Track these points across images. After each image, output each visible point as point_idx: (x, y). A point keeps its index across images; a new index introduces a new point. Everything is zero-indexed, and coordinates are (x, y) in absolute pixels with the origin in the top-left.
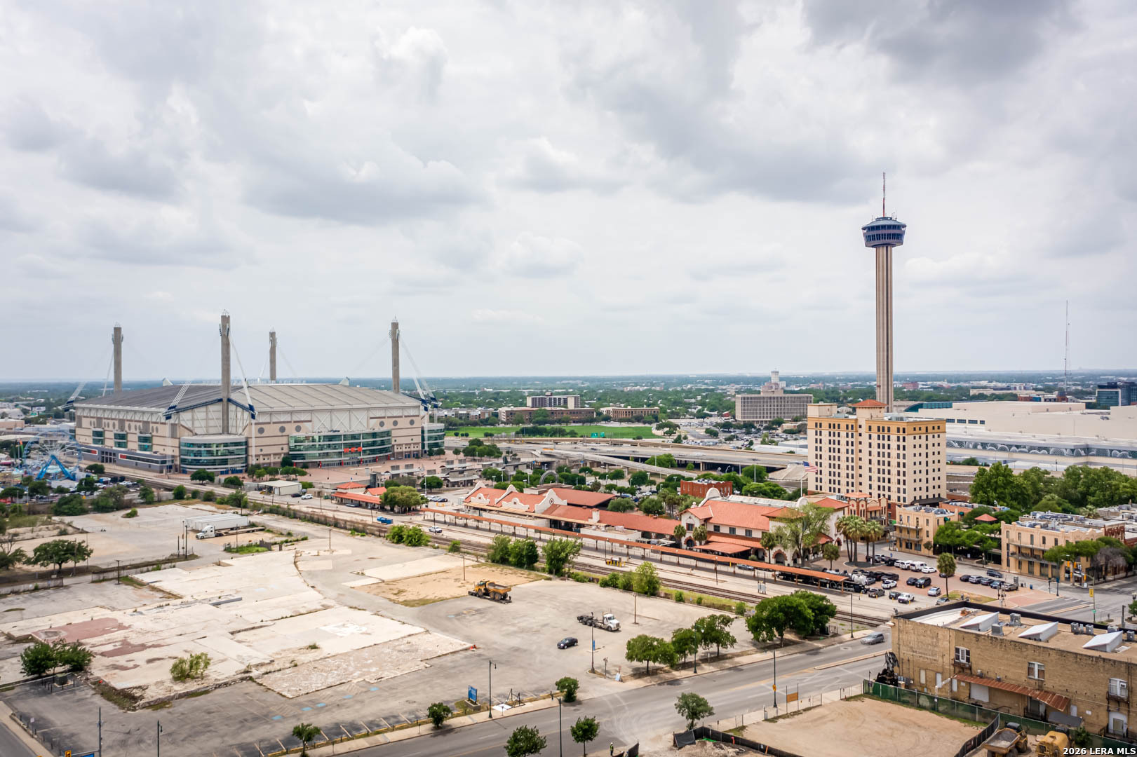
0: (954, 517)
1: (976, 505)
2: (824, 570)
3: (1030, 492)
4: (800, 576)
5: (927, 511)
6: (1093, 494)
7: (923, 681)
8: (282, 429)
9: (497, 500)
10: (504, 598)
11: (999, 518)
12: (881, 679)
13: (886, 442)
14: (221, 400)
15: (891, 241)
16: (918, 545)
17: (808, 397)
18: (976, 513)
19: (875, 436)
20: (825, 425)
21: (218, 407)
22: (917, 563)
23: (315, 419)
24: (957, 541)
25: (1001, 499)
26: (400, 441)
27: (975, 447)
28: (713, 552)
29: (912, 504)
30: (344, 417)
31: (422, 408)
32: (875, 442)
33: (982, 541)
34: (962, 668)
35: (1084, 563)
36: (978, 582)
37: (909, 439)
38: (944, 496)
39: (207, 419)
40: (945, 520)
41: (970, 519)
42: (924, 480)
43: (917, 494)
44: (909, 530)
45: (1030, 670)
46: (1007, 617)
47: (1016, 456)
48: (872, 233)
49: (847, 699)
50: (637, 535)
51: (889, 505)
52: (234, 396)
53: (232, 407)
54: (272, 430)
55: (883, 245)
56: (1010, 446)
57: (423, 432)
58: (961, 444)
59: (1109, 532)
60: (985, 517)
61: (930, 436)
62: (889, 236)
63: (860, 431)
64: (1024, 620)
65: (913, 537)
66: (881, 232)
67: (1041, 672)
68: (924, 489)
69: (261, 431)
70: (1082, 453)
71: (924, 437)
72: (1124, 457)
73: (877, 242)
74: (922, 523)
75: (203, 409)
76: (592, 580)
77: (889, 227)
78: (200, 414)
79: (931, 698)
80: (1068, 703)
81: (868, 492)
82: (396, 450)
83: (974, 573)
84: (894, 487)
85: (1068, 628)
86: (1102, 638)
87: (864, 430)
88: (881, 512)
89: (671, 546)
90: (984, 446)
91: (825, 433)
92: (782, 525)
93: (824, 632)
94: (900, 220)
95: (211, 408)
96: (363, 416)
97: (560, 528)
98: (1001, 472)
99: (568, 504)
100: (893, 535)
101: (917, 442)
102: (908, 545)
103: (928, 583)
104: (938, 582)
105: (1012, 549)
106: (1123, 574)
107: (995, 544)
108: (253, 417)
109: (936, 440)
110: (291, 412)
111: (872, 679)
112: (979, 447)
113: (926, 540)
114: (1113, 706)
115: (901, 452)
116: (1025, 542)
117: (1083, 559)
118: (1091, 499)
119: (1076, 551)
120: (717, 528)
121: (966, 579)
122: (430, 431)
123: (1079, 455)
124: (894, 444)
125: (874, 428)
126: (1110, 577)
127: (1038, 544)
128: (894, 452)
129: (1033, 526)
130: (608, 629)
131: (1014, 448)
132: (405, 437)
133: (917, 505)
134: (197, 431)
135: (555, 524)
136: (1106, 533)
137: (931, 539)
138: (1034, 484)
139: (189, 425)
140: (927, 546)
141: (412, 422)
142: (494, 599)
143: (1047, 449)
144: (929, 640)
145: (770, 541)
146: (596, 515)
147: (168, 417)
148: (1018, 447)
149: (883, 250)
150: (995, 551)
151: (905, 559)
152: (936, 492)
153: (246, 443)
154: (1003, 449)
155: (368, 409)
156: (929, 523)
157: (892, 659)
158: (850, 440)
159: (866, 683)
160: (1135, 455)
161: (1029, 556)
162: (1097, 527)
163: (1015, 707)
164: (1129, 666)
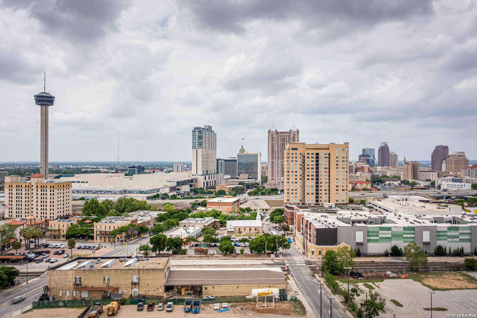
0: (75, 223)
1: (84, 217)
2: (13, 254)
3: (105, 209)
5: (64, 221)
6: (127, 208)
7: (61, 295)
11: (93, 221)
12: (41, 299)
13: (45, 192)
15: (48, 103)
16: (59, 237)
17: (5, 173)
18: (84, 220)
19: (39, 190)
20: (14, 186)
22: (59, 244)
24: (76, 232)
25: (94, 213)
27: (84, 192)
29: (57, 219)
32: (39, 192)
33: (86, 231)
34: (78, 286)
35: (124, 234)
36: (85, 248)
37: (56, 190)
38: (71, 214)
40: (71, 224)
41: (82, 222)
42: (62, 208)
43: (59, 214)
44: (55, 231)
45: (104, 280)
46: (96, 260)
47: (100, 195)
48: (38, 99)
49: (24, 312)
51: (46, 221)
55: (44, 105)
56: (97, 191)
58: (78, 192)
59: (132, 222)
60: (88, 221)
61: (65, 189)
62: (47, 101)
63: (32, 188)
64: (102, 260)
65: (57, 233)
66: (43, 99)
67: (109, 280)
68: (62, 212)
70: (124, 193)
71: (62, 189)
72: (137, 193)
73: (41, 103)
74: (61, 226)
77: (47, 97)
79: (64, 302)
80: (117, 289)
81: (36, 216)
83: (83, 245)
84: (48, 212)
85: (118, 260)
86: (130, 261)
87: (34, 188)
88: (42, 224)
90: (87, 192)
91: (14, 190)
93: (13, 284)
94: (52, 95)
98: (94, 202)
100: (48, 234)
101: (59, 191)
102: (55, 237)
103: (63, 252)
104: (68, 251)
105: (98, 233)
106: (137, 237)
107: (92, 232)
109: (68, 191)
111: (37, 300)
112: (86, 192)
113: (62, 234)
114: (133, 286)
115: (52, 196)
116: (103, 229)
117: (124, 233)
118: (126, 210)
119: (121, 230)
121: (79, 248)
123: (122, 193)
124: (49, 193)
125: (39, 186)
126: (132, 238)
127: (108, 229)
128: (48, 197)
129: (106, 222)
131: (99, 192)
133: (59, 219)
136: (131, 222)
137: (65, 233)
138: (106, 206)
140: (63, 236)
143: (111, 192)
144: (64, 277)
148: (100, 192)
149: (44, 107)
150: (91, 234)
151: (53, 243)
152: (67, 213)
154: (95, 193)
156: (64, 226)
157: (47, 288)
158: (27, 192)
159: (34, 303)
160: (141, 192)
161: (104, 235)
162: (128, 220)
163: (98, 296)
164: (139, 270)
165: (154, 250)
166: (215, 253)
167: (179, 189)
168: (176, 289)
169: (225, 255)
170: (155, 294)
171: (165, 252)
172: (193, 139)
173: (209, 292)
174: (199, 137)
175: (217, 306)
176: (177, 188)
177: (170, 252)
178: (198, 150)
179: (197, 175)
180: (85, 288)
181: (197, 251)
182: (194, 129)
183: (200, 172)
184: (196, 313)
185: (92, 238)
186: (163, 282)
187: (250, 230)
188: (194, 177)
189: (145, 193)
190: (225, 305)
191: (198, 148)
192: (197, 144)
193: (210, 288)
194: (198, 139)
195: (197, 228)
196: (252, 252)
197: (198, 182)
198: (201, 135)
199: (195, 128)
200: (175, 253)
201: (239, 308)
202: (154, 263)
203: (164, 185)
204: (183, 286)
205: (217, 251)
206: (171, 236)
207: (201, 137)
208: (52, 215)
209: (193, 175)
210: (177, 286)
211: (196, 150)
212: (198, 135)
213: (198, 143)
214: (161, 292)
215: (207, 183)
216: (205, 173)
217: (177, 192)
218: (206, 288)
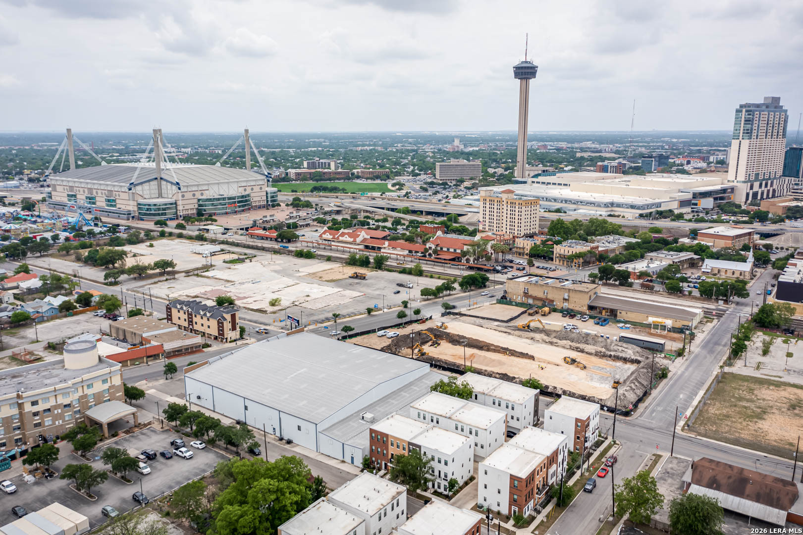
0: (538, 243)
1: (548, 237)
2: (485, 265)
3: (572, 230)
4: (476, 268)
5: (528, 240)
6: (598, 231)
7: (514, 298)
8: (194, 195)
9: (336, 236)
10: (364, 278)
11: (555, 242)
12: (502, 298)
13: (514, 209)
14: (156, 179)
15: (529, 76)
16: (523, 254)
17: (479, 165)
18: (547, 241)
19: (509, 206)
20: (488, 200)
21: (155, 182)
22: (521, 262)
23: (210, 188)
24: (538, 252)
25: (559, 234)
26: (255, 199)
27: (562, 202)
28: (440, 258)
29: (523, 237)
30: (225, 187)
31: (266, 180)
32: (509, 208)
33: (547, 252)
34: (526, 294)
35: (581, 260)
36: (542, 268)
37: (524, 208)
38: (537, 232)
39: (150, 190)
40: (535, 243)
41: (544, 243)
42: (529, 226)
43: (526, 232)
44: (520, 248)
45: (544, 293)
46: (541, 278)
48: (518, 71)
49: (492, 304)
50: (406, 252)
51: (514, 237)
52: (163, 176)
53: (163, 183)
54: (188, 195)
55: (524, 78)
56: (578, 202)
57: (267, 193)
58: (555, 200)
59: (593, 248)
60: (550, 243)
61: (532, 206)
62: (528, 73)
63: (503, 203)
64: (546, 279)
65: (521, 251)
66: (523, 71)
67: (547, 293)
68: (529, 229)
69: (183, 196)
70: (610, 206)
71: (530, 207)
72: (627, 208)
73: (521, 77)
74: (525, 245)
75: (148, 184)
76: (394, 271)
77: (528, 68)
78: (146, 186)
79: (516, 302)
80: (553, 301)
81: (505, 231)
82: (253, 205)
83: (541, 265)
84: (516, 229)
85: (558, 280)
86: (566, 283)
87: (504, 203)
88: (510, 240)
89: (423, 256)
90: (566, 201)
91: (488, 203)
92: (469, 247)
93: (485, 286)
94: (535, 64)
95: (152, 183)
96: (235, 186)
97: (370, 249)
98: (560, 222)
99: (371, 238)
100: (514, 250)
101: (527, 209)
102: (519, 254)
103: (524, 269)
104: (527, 268)
105: (558, 255)
106: (596, 264)
107: (551, 253)
108: (179, 189)
109: (535, 208)
110: (198, 185)
111: (500, 298)
112: (564, 202)
113: (526, 252)
114: (564, 301)
115: (520, 213)
116: (562, 252)
117: (581, 259)
118: (597, 232)
119: (578, 256)
120: (442, 249)
121: (538, 267)
122: (271, 193)
123: (608, 207)
124: (517, 210)
125: (509, 203)
126: (591, 265)
127: (566, 253)
128: (517, 214)
129: (566, 246)
130: (409, 288)
132: (258, 197)
133: (524, 238)
134: (145, 196)
135: (367, 247)
136: (591, 249)
137: (528, 252)
138: (574, 227)
139: (141, 193)
140: (527, 254)
141: (261, 188)
142: (360, 279)
143: (594, 204)
144: (517, 286)
145: (464, 254)
146: (387, 243)
147: (130, 189)
148: (581, 202)
149: (524, 82)
150: (551, 256)
151: (518, 260)
152: (534, 231)
153: (176, 203)
154: (574, 203)
155: (238, 182)
156: (527, 245)
157: (505, 292)
158: (498, 207)
159: (497, 300)
160: (633, 207)
161: (562, 258)
162: (588, 246)
163: (540, 303)
164: (569, 290)
165: (601, 279)
166: (661, 290)
167: (696, 204)
168: (598, 310)
169: (670, 294)
170: (580, 309)
171: (611, 282)
172: (735, 124)
173: (622, 316)
174: (746, 121)
175: (621, 325)
176: (693, 202)
177: (617, 283)
178: (742, 141)
179: (735, 181)
180: (531, 297)
181: (643, 285)
182: (738, 107)
183: (742, 177)
184: (602, 325)
185: (552, 260)
186: (587, 302)
187: (733, 273)
188: (731, 184)
189: (638, 208)
190: (628, 326)
191: (743, 139)
192: (742, 131)
193: (623, 313)
194: (745, 124)
195: (664, 263)
196: (701, 295)
197: (736, 192)
198: (751, 116)
199: (741, 106)
200: (621, 284)
201: (638, 330)
202: (584, 287)
203: (670, 198)
204: (604, 309)
205: (663, 289)
206: (627, 268)
207: (749, 121)
208: (519, 232)
209: (729, 181)
210: (599, 307)
211: (738, 141)
212: (745, 118)
213: (744, 130)
214: (585, 309)
215: (755, 195)
216: (753, 178)
217: (692, 208)
218: (620, 313)
